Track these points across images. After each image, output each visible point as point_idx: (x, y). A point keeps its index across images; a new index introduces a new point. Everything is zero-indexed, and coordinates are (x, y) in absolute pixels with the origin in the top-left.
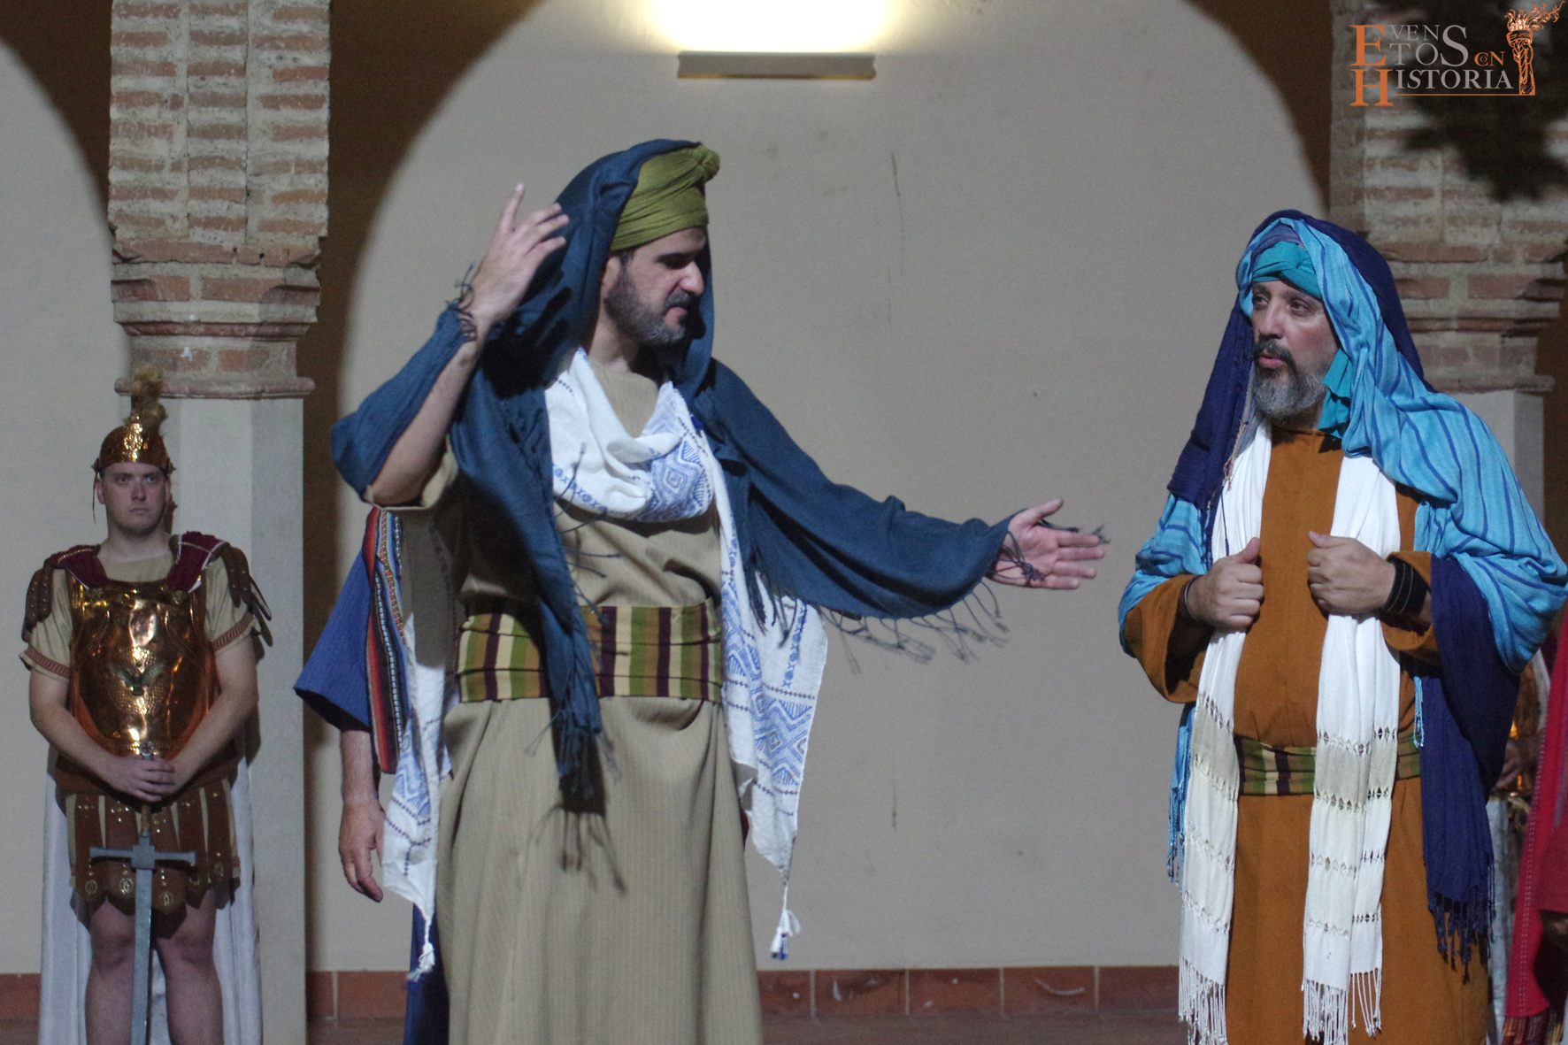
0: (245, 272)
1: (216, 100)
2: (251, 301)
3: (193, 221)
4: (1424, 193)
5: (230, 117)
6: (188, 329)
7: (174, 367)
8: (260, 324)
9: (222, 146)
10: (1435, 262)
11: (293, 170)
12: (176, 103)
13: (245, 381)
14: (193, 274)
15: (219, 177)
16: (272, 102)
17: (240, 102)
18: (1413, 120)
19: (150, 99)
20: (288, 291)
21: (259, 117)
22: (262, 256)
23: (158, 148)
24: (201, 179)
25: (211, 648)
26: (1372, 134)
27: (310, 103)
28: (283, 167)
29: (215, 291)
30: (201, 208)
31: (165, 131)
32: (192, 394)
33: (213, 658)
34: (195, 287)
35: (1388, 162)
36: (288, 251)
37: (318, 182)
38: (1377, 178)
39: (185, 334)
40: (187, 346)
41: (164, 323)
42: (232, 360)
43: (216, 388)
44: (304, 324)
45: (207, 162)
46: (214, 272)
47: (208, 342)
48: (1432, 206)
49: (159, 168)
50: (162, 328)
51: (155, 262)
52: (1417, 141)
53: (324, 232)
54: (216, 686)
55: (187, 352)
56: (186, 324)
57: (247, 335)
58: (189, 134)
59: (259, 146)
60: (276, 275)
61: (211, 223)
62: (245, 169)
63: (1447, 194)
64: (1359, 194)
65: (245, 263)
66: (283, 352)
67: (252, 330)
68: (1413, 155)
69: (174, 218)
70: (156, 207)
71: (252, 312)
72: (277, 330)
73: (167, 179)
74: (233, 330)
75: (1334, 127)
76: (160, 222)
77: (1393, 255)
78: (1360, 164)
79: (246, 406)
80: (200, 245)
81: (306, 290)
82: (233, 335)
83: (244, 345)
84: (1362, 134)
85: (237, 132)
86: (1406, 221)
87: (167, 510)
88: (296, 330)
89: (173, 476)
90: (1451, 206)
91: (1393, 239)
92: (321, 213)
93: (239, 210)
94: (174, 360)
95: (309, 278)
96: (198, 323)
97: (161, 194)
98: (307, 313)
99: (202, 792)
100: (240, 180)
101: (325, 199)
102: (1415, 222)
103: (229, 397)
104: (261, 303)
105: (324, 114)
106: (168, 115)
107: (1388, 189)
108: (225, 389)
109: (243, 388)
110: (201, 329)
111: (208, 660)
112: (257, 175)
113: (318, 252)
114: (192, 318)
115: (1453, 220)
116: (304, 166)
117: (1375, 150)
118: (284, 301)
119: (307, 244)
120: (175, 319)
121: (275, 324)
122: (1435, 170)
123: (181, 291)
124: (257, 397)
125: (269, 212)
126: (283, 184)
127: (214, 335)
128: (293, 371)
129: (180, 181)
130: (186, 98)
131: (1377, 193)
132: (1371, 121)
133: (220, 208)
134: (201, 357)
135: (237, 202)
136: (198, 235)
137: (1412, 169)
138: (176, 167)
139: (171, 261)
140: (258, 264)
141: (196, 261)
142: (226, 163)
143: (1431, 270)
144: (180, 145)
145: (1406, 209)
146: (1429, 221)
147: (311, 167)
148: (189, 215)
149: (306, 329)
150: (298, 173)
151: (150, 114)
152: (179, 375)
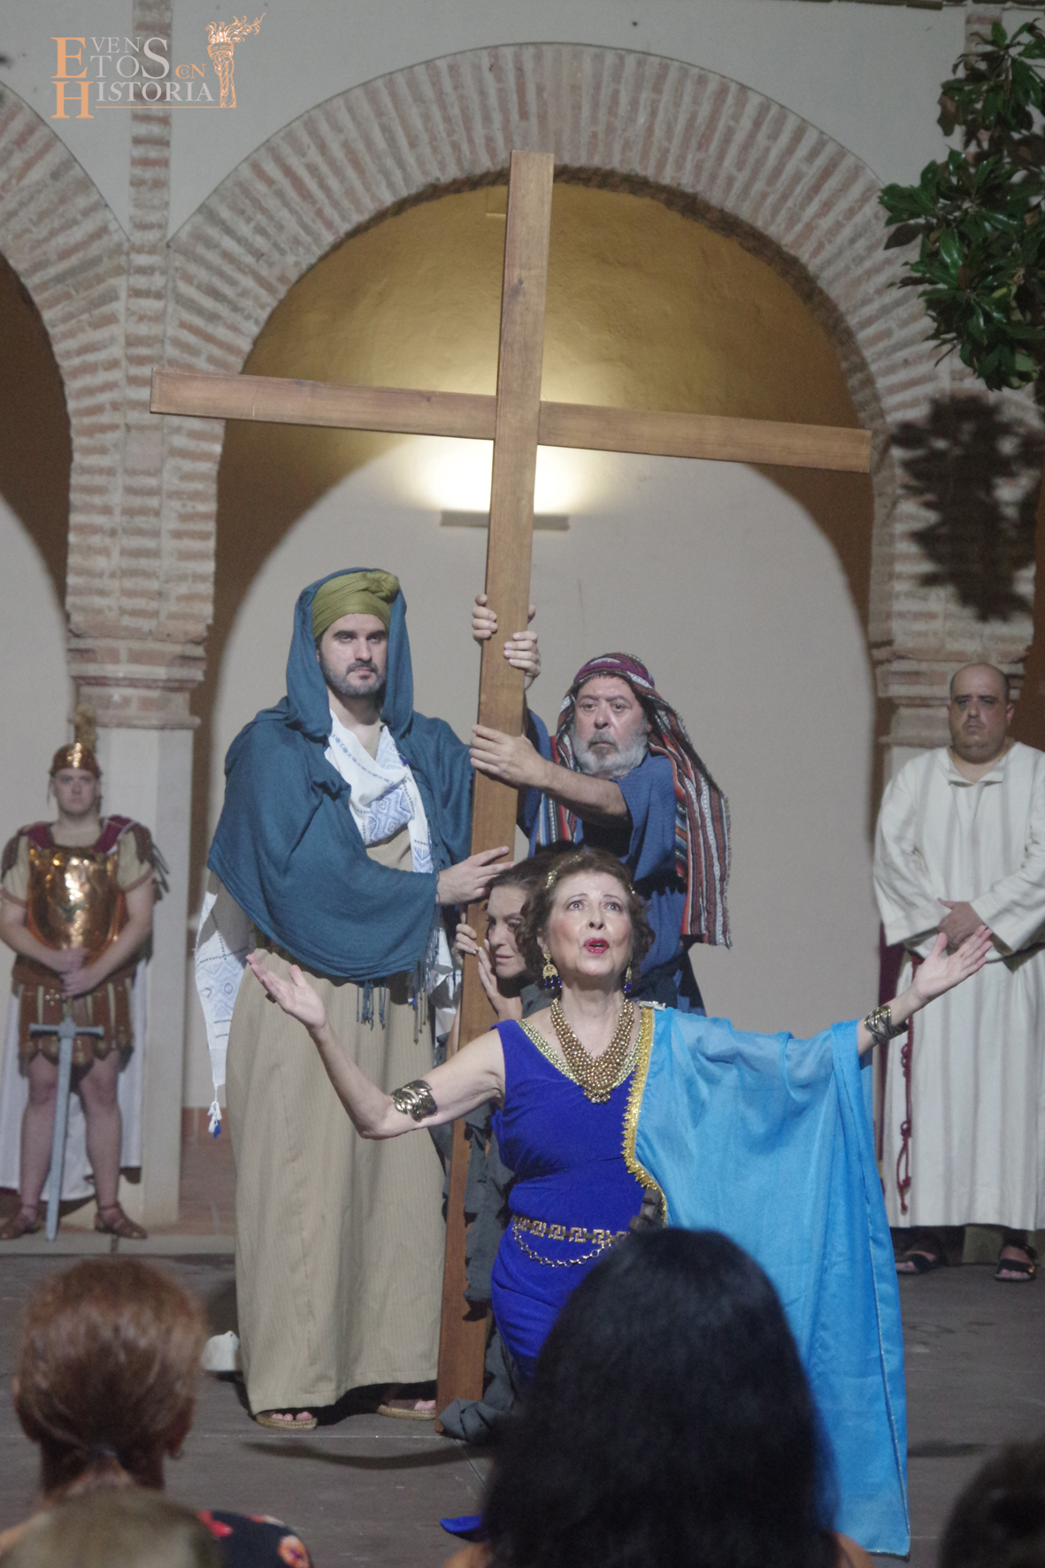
0: (157, 646)
1: (140, 532)
2: (160, 665)
3: (123, 611)
4: (931, 616)
5: (150, 543)
6: (117, 682)
7: (107, 707)
8: (168, 680)
9: (143, 563)
10: (938, 661)
11: (190, 579)
12: (113, 533)
13: (155, 717)
14: (122, 646)
15: (142, 583)
16: (177, 535)
17: (156, 534)
18: (927, 567)
19: (95, 530)
20: (185, 659)
21: (168, 544)
22: (168, 635)
23: (100, 563)
24: (129, 583)
25: (123, 893)
26: (899, 577)
27: (203, 536)
28: (182, 578)
29: (136, 658)
30: (129, 603)
31: (105, 552)
32: (119, 725)
33: (124, 900)
34: (124, 655)
35: (909, 595)
36: (186, 633)
37: (207, 588)
38: (899, 605)
39: (118, 685)
40: (117, 694)
41: (104, 678)
42: (146, 704)
43: (135, 722)
44: (192, 681)
45: (133, 573)
46: (136, 645)
47: (130, 692)
48: (937, 625)
49: (101, 575)
50: (100, 681)
51: (96, 638)
52: (929, 580)
53: (210, 621)
54: (125, 918)
55: (116, 698)
56: (117, 679)
57: (157, 687)
58: (123, 552)
59: (167, 564)
60: (178, 649)
61: (134, 613)
62: (158, 578)
63: (947, 617)
64: (889, 616)
65: (157, 640)
66: (181, 701)
67: (161, 684)
68: (923, 591)
69: (110, 609)
70: (98, 601)
71: (161, 672)
72: (176, 685)
73: (107, 583)
74: (148, 684)
75: (873, 570)
76: (100, 611)
77: (911, 656)
78: (889, 596)
79: (154, 734)
80: (126, 628)
81: (195, 659)
82: (148, 687)
83: (155, 694)
84: (892, 576)
85: (154, 554)
86: (920, 634)
87: (96, 802)
88: (190, 685)
89: (103, 779)
90: (949, 624)
91: (910, 645)
92: (208, 610)
93: (153, 605)
94: (107, 703)
95: (199, 651)
96: (125, 679)
97: (102, 593)
98: (198, 674)
99: (110, 987)
100: (154, 585)
101: (211, 599)
102: (925, 634)
103: (145, 728)
104: (167, 666)
105: (211, 544)
106: (108, 541)
107: (909, 612)
108: (140, 723)
109: (154, 722)
110: (127, 682)
111: (119, 902)
112: (167, 582)
113: (205, 634)
114: (121, 675)
115: (950, 634)
116: (198, 578)
117: (900, 586)
118: (182, 666)
119: (199, 629)
120: (109, 675)
121: (176, 680)
122: (940, 600)
123: (114, 657)
124: (162, 728)
125: (173, 607)
126: (183, 589)
127: (135, 687)
128: (186, 712)
129: (115, 585)
130: (120, 531)
131: (902, 615)
132: (899, 568)
133: (140, 603)
134: (126, 701)
135: (153, 599)
136: (127, 621)
137: (925, 599)
138: (112, 575)
139: (109, 636)
140: (166, 641)
141: (123, 638)
142: (146, 574)
143: (935, 667)
144: (116, 561)
145: (920, 626)
146: (935, 634)
147: (203, 578)
148: (120, 608)
149: (195, 685)
150: (194, 581)
151: (96, 540)
152: (111, 712)
